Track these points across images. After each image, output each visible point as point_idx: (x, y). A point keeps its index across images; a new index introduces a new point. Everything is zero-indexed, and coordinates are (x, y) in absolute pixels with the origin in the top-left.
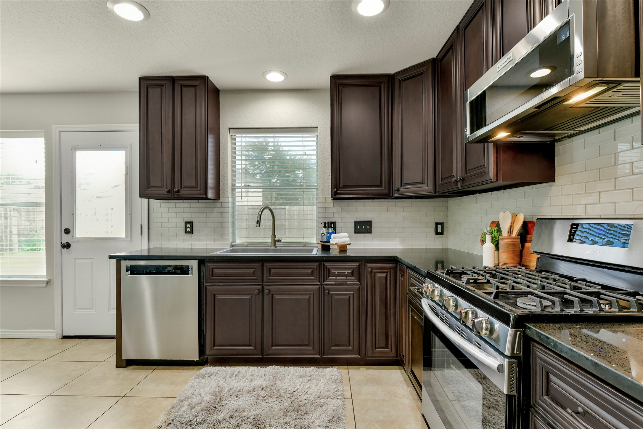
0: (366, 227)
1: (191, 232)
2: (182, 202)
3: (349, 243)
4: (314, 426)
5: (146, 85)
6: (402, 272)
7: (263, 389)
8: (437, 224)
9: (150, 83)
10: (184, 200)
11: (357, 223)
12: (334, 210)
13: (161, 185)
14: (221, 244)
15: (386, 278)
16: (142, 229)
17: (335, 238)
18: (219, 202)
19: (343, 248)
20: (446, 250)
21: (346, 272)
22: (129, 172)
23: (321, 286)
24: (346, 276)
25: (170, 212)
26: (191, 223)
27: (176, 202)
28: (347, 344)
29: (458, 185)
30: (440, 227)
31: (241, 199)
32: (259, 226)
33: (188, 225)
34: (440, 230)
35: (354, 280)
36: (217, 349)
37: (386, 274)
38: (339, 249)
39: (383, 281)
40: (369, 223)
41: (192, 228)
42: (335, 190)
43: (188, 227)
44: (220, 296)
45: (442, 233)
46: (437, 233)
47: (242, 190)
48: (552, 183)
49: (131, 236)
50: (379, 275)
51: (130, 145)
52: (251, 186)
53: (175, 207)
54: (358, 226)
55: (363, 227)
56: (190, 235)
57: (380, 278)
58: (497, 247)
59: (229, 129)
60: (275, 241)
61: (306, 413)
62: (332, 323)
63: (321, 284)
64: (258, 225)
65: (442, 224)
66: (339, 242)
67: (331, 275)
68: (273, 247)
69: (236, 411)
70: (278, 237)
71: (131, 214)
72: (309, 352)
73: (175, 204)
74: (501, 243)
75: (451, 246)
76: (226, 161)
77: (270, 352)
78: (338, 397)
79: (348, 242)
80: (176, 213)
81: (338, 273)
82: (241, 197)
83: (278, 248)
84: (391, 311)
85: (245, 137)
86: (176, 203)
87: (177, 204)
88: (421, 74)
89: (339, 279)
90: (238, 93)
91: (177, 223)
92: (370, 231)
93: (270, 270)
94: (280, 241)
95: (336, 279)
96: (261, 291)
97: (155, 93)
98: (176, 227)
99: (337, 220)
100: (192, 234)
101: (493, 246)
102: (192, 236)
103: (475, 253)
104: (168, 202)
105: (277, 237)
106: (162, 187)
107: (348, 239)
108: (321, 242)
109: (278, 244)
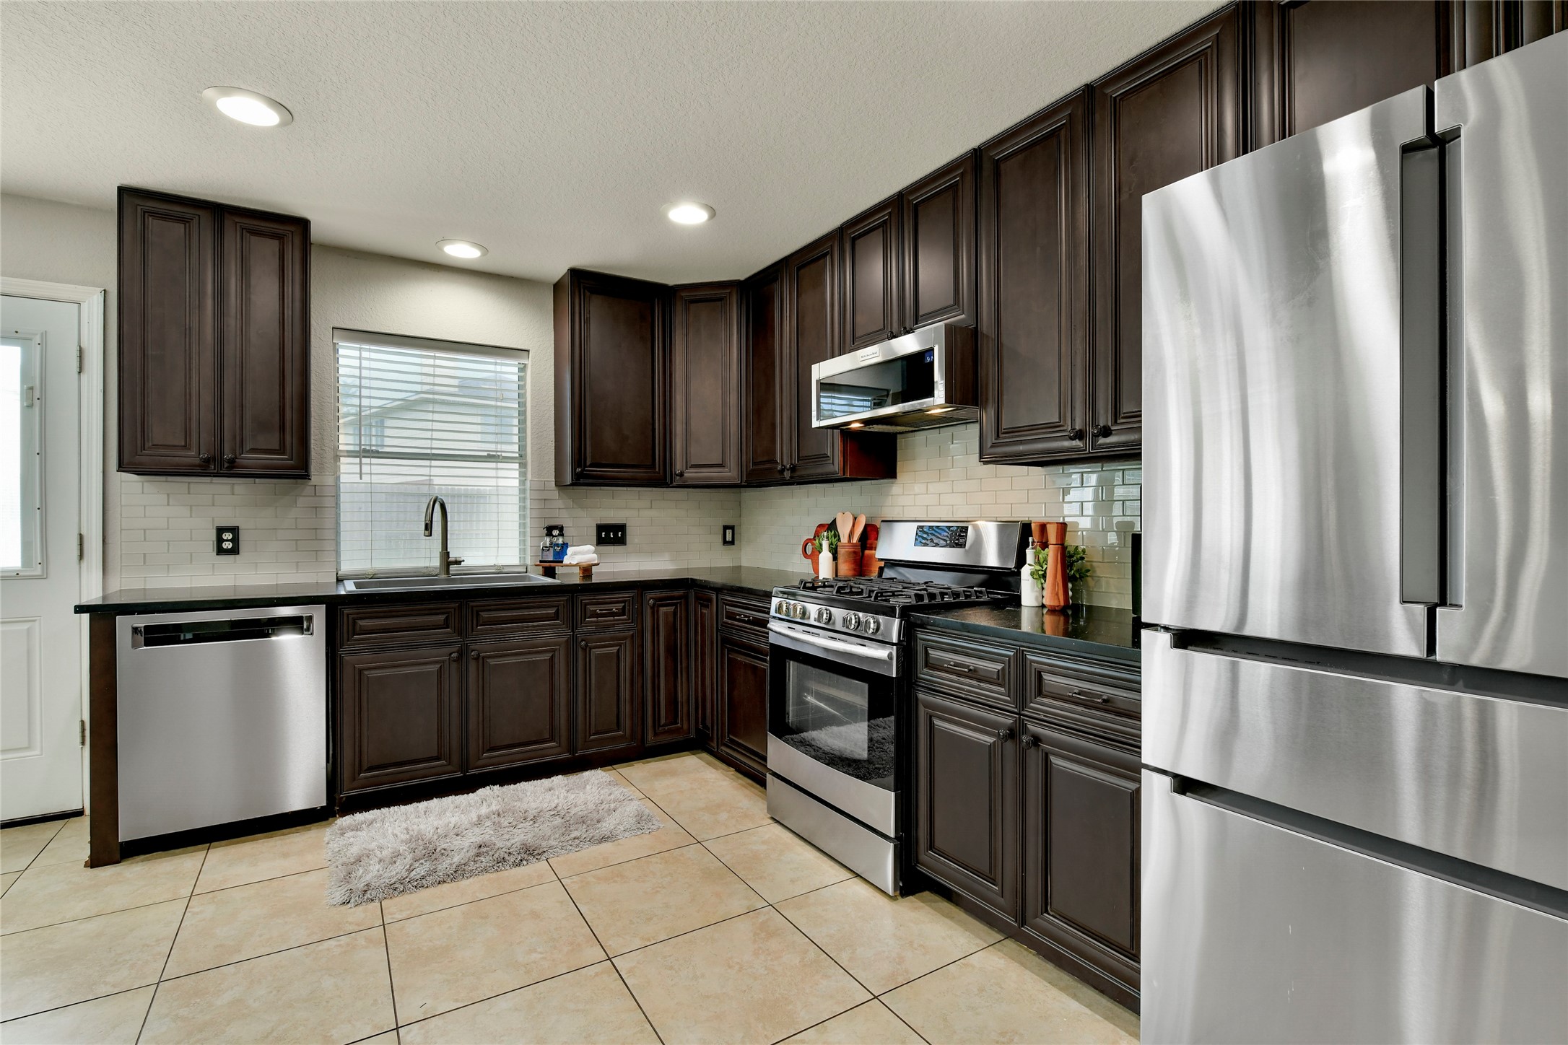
0: (616, 535)
1: (235, 551)
2: (209, 481)
3: (596, 562)
4: (618, 832)
5: (139, 208)
6: (706, 602)
7: (499, 815)
8: (725, 528)
9: (152, 205)
10: (214, 478)
11: (600, 528)
12: (560, 504)
13: (183, 444)
14: (315, 574)
15: (675, 613)
16: (81, 544)
17: (575, 553)
18: (310, 484)
19: (587, 571)
20: (738, 569)
21: (615, 608)
22: (37, 403)
23: (573, 634)
24: (613, 614)
25: (170, 504)
26: (235, 530)
27: (189, 481)
28: (615, 727)
29: (784, 475)
30: (729, 532)
31: (361, 479)
32: (431, 535)
33: (227, 534)
34: (729, 538)
35: (626, 620)
36: (366, 778)
37: (674, 608)
38: (583, 573)
39: (671, 619)
40: (622, 528)
41: (235, 540)
42: (578, 470)
43: (225, 538)
44: (372, 672)
45: (732, 543)
46: (725, 542)
47: (363, 459)
48: (893, 480)
49: (45, 563)
50: (663, 610)
51: (42, 334)
52: (378, 452)
53: (187, 492)
54: (604, 533)
55: (612, 534)
56: (230, 558)
57: (666, 614)
58: (835, 558)
59: (333, 328)
60: (447, 561)
61: (598, 822)
62: (590, 696)
63: (573, 631)
64: (427, 533)
65: (732, 528)
66: (583, 561)
67: (588, 615)
68: (443, 576)
69: (480, 846)
70: (453, 556)
71: (43, 508)
72: (552, 751)
73: (187, 484)
74: (841, 551)
75: (745, 563)
76: (326, 398)
77: (480, 763)
78: (630, 798)
79: (595, 560)
80: (191, 506)
81: (600, 610)
82: (361, 474)
83: (452, 577)
84: (681, 664)
85: (370, 350)
86: (189, 483)
87: (192, 486)
88: (720, 299)
89: (601, 621)
90: (356, 258)
91: (193, 531)
92: (621, 541)
93: (478, 615)
94: (458, 562)
95: (597, 622)
96: (463, 654)
97: (167, 234)
98: (191, 540)
99: (566, 523)
100: (238, 554)
101: (830, 555)
102: (235, 559)
103: (790, 569)
104: (167, 482)
105: (450, 556)
106: (186, 447)
107: (595, 555)
108: (541, 561)
109: (453, 568)
